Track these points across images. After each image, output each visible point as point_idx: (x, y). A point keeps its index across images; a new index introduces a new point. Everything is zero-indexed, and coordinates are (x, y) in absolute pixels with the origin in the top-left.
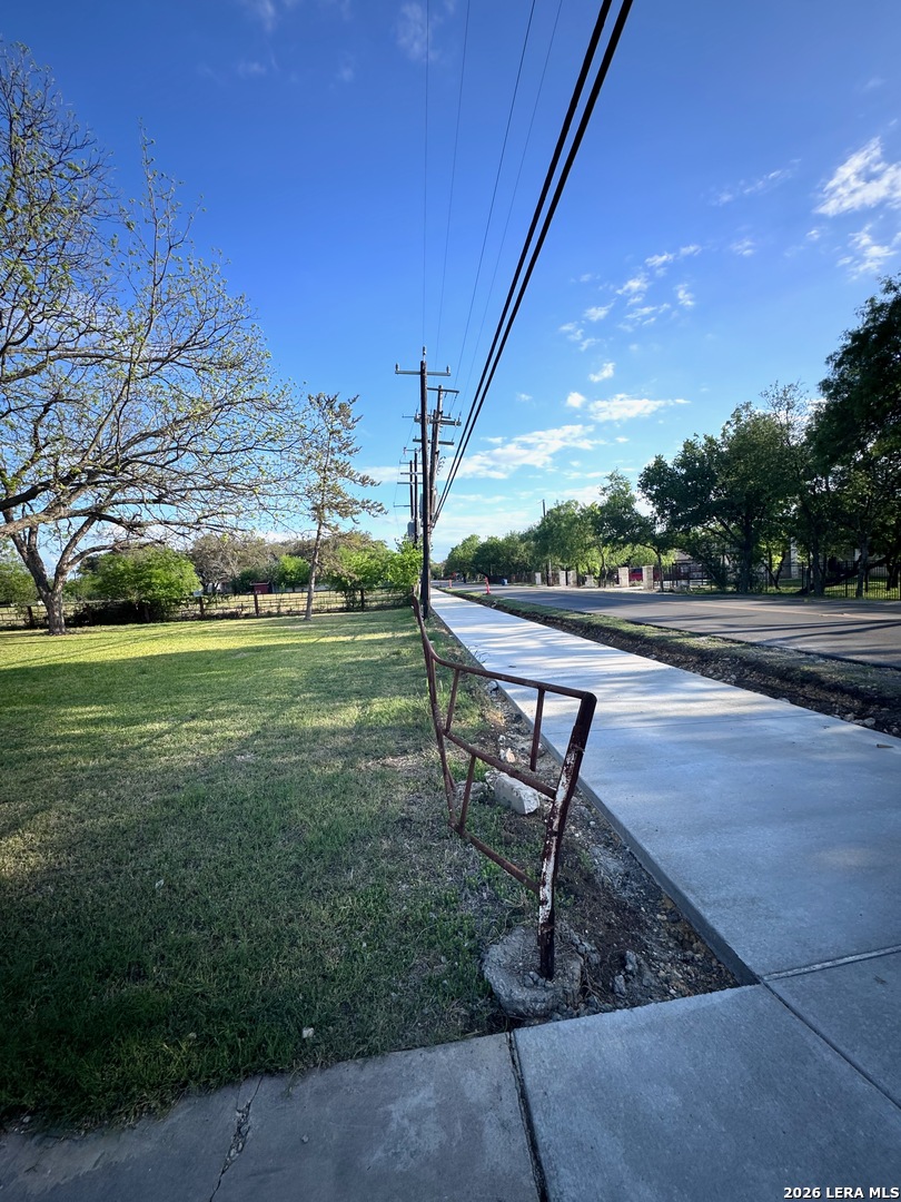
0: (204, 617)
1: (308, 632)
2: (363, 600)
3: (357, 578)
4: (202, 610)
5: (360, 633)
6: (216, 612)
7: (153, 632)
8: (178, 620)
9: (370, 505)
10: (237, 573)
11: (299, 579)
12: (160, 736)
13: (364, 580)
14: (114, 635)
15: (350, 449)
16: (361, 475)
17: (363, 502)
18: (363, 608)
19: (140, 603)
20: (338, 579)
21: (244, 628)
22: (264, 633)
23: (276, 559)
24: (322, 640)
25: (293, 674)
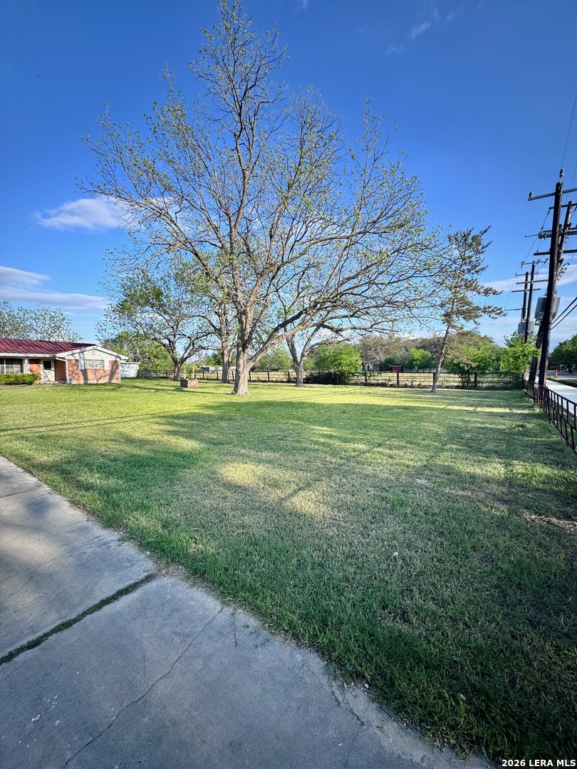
0: (366, 384)
1: (436, 401)
2: (476, 382)
3: (474, 365)
4: (366, 380)
5: (478, 406)
6: (374, 382)
7: (342, 390)
8: (352, 384)
9: (490, 310)
10: (383, 359)
11: (422, 364)
12: (364, 453)
13: (478, 367)
14: (323, 389)
15: (477, 269)
16: (485, 288)
17: (485, 308)
18: (475, 386)
19: (335, 374)
20: (458, 365)
21: (392, 393)
22: (406, 397)
23: (407, 351)
24: (449, 407)
25: (435, 428)
